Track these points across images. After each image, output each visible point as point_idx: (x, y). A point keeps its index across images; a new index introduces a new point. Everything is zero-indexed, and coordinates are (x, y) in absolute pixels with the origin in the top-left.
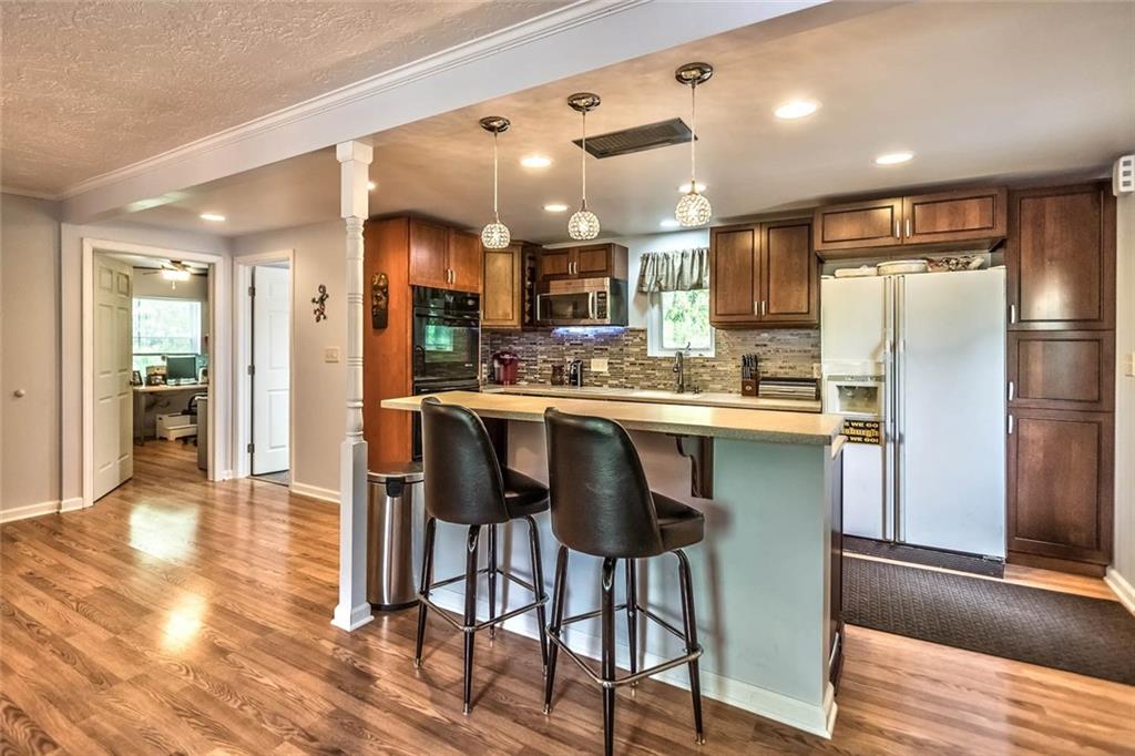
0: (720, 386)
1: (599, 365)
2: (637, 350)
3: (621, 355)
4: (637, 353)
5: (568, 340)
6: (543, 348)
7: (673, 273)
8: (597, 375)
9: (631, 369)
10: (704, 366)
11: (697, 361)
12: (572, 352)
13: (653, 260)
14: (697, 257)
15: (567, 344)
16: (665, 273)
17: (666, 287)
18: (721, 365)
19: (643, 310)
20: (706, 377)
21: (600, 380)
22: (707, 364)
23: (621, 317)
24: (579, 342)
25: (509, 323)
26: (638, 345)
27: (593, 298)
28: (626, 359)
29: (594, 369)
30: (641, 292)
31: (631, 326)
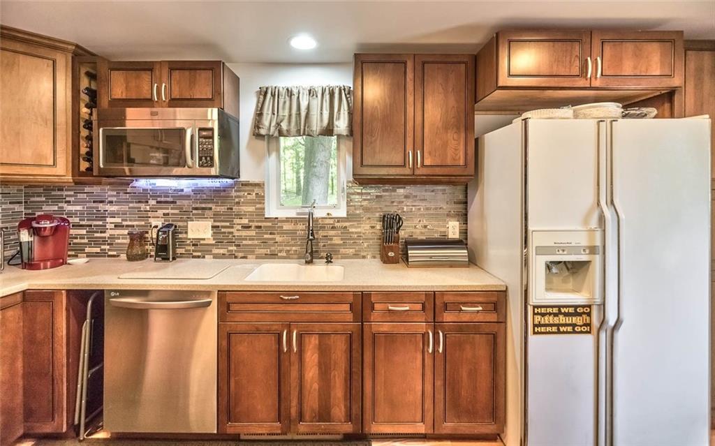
0: (351, 251)
1: (200, 230)
2: (251, 209)
3: (230, 216)
4: (251, 214)
5: (154, 197)
6: (114, 208)
7: (299, 114)
8: (196, 243)
9: (244, 233)
10: (333, 228)
11: (327, 221)
12: (160, 212)
13: (274, 96)
14: (327, 97)
15: (152, 202)
16: (286, 113)
17: (288, 131)
18: (352, 226)
19: (260, 159)
20: (337, 241)
21: (199, 249)
22: (336, 224)
23: (231, 168)
24: (170, 199)
26: (252, 203)
27: (192, 137)
28: (237, 221)
29: (191, 235)
30: (257, 135)
31: (243, 178)
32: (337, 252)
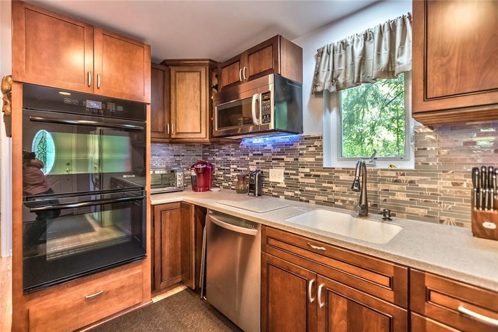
0: (422, 212)
1: (276, 176)
2: (312, 160)
3: (295, 166)
4: (311, 164)
5: (252, 151)
7: (353, 64)
8: (275, 185)
9: (307, 181)
10: (396, 182)
11: (388, 174)
12: (255, 161)
13: (328, 53)
14: (386, 34)
15: (251, 155)
16: (343, 67)
17: (345, 84)
18: (421, 181)
19: (318, 115)
20: (401, 197)
21: (277, 192)
22: (400, 178)
23: (294, 125)
24: (260, 152)
25: (197, 136)
26: (313, 154)
27: (257, 101)
28: (301, 170)
29: (271, 179)
30: (316, 94)
31: (306, 133)
32: (401, 210)
